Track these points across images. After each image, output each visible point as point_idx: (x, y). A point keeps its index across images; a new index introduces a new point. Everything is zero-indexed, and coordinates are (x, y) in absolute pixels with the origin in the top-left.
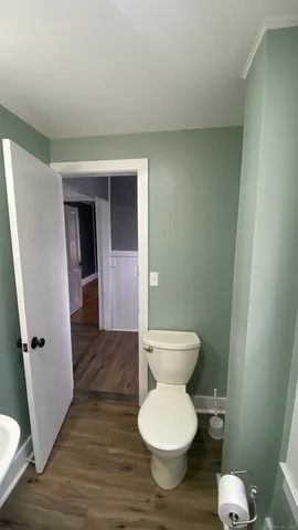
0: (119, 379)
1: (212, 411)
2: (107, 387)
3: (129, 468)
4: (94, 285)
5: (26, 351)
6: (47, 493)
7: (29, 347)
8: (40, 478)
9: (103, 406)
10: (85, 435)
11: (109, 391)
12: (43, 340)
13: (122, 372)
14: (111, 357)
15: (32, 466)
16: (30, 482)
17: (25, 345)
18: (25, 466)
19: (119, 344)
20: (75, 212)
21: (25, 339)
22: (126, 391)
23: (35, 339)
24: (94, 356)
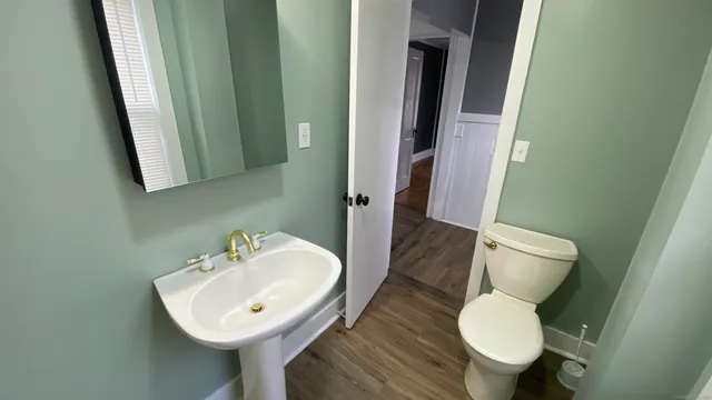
0: (442, 275)
1: (568, 355)
2: (426, 278)
3: (438, 364)
4: (428, 164)
5: (351, 205)
6: (353, 348)
7: (354, 201)
8: (348, 333)
9: (418, 295)
10: (396, 315)
11: (429, 283)
12: (367, 198)
13: (447, 269)
14: (434, 250)
15: (342, 319)
16: (339, 332)
17: (351, 199)
18: (336, 318)
19: (448, 238)
20: (419, 56)
21: (351, 193)
22: (448, 290)
23: (359, 196)
24: (414, 243)
